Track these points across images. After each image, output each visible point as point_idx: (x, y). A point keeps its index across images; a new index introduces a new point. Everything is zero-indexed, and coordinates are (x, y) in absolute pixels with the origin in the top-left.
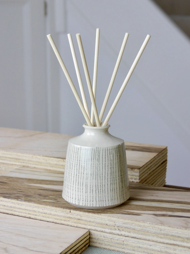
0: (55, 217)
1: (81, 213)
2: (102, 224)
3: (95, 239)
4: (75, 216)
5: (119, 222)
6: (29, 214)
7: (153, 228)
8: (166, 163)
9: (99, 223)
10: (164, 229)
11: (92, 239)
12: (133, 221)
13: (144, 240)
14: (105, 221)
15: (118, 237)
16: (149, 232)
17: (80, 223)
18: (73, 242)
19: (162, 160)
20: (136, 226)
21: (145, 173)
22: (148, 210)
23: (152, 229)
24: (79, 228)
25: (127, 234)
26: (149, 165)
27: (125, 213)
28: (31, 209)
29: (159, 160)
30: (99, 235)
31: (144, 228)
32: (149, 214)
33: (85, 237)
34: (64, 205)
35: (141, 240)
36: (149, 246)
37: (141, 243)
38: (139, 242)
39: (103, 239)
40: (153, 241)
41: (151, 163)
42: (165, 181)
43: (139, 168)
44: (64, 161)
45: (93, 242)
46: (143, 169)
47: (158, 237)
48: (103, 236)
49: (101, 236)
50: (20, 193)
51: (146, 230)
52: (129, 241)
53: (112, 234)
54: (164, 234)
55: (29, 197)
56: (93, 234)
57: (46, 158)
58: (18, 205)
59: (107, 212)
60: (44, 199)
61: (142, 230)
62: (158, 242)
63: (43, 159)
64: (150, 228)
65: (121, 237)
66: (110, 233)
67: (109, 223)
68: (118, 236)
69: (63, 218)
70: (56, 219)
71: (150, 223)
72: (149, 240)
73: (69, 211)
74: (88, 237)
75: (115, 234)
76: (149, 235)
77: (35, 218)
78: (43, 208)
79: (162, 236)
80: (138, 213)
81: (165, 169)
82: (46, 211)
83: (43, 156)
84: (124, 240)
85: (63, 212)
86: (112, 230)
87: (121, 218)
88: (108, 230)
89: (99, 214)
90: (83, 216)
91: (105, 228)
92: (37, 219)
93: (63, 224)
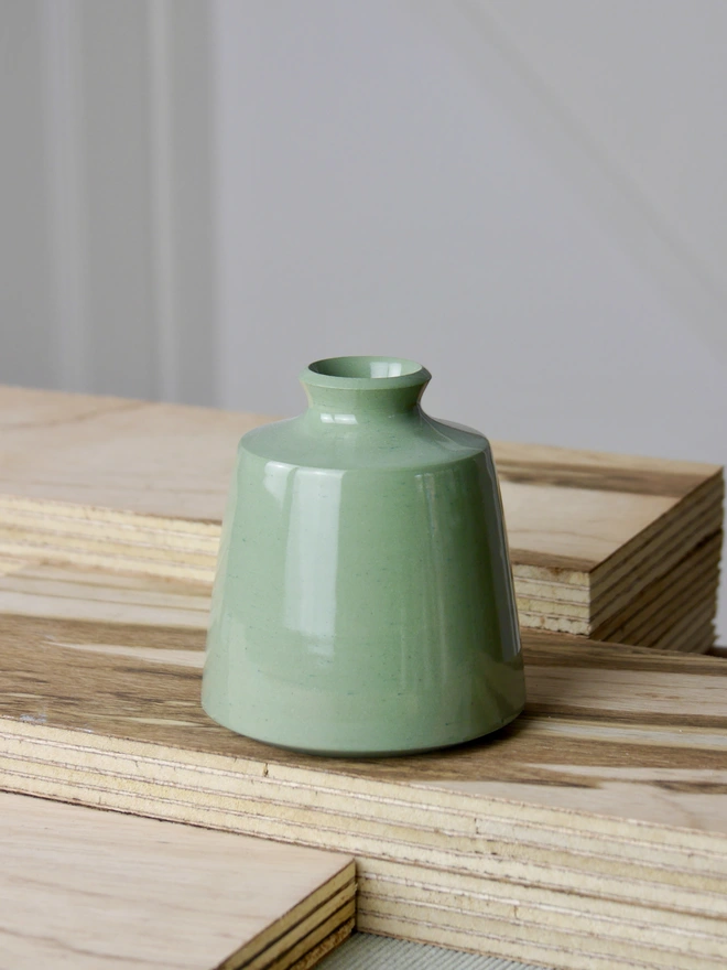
0: (195, 798)
1: (319, 779)
2: (414, 829)
3: (383, 897)
4: (288, 794)
5: (493, 819)
6: (70, 784)
7: (655, 846)
8: (719, 547)
9: (399, 826)
10: (707, 851)
11: (369, 900)
12: (561, 815)
13: (612, 900)
14: (428, 814)
15: (490, 887)
16: (636, 862)
17: (313, 827)
18: (279, 914)
19: (698, 530)
20: (575, 836)
21: (619, 589)
22: (632, 764)
23: (652, 849)
24: (309, 847)
25: (531, 874)
26: (636, 552)
27: (524, 776)
28: (79, 759)
29: (684, 529)
30: (404, 882)
31: (614, 849)
32: (635, 782)
33: (335, 889)
34: (237, 743)
35: (600, 903)
36: (637, 930)
37: (598, 917)
38: (587, 912)
39: (420, 897)
40: (654, 907)
41: (647, 543)
42: (713, 628)
43: (592, 566)
45: (375, 914)
46: (609, 574)
47: (677, 886)
48: (420, 885)
49: (409, 883)
50: (29, 686)
51: (620, 857)
52: (542, 907)
53: (461, 874)
54: (705, 875)
55: (72, 707)
56: (374, 876)
57: (151, 522)
58: (21, 741)
59: (441, 774)
60: (144, 713)
61: (604, 854)
63: (139, 530)
64: (641, 844)
65: (506, 889)
66: (451, 871)
67: (441, 821)
68: (489, 882)
69: (231, 804)
70: (197, 806)
71: (639, 825)
72: (633, 902)
73: (259, 767)
74: (350, 892)
75: (475, 877)
76: (635, 880)
77: (102, 802)
78: (136, 758)
79: (697, 883)
80: (585, 778)
81: (713, 575)
82: (150, 770)
83: (137, 514)
84: (517, 903)
85: (233, 774)
86: (461, 859)
87: (503, 800)
88: (444, 855)
89: (403, 783)
90: (328, 790)
91: (431, 850)
92: (108, 810)
93: (233, 832)
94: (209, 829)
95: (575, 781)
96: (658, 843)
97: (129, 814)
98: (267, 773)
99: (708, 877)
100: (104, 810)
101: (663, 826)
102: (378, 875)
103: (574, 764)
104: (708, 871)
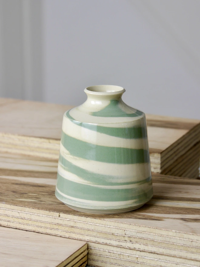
0: (37, 224)
1: (76, 218)
2: (106, 233)
3: (96, 255)
4: (66, 222)
5: (130, 230)
7: (181, 239)
9: (101, 232)
10: (197, 240)
11: (91, 256)
12: (152, 229)
13: (168, 256)
14: (110, 229)
15: (129, 252)
16: (175, 244)
17: (74, 233)
18: (63, 260)
19: (194, 140)
20: (156, 235)
21: (169, 159)
22: (174, 213)
23: (180, 239)
24: (73, 239)
25: (142, 247)
27: (140, 217)
29: (190, 140)
30: (102, 250)
31: (168, 239)
32: (174, 219)
33: (81, 252)
34: (50, 207)
35: (163, 257)
36: (175, 265)
37: (163, 261)
38: (160, 259)
39: (107, 254)
40: (181, 258)
41: (179, 144)
42: (199, 171)
43: (161, 151)
44: (50, 142)
45: (93, 260)
46: (166, 154)
47: (188, 251)
48: (108, 251)
49: (104, 250)
51: (170, 242)
52: (146, 258)
53: (120, 248)
54: (196, 247)
56: (93, 248)
57: (23, 138)
59: (114, 216)
60: (21, 197)
61: (165, 241)
62: (188, 258)
63: (19, 140)
64: (176, 238)
65: (134, 252)
66: (117, 247)
67: (116, 232)
68: (129, 250)
69: (48, 226)
70: (38, 226)
71: (176, 232)
72: (174, 256)
73: (57, 214)
74: (86, 253)
75: (125, 248)
76: (175, 249)
77: (8, 225)
78: (19, 211)
79: (194, 250)
80: (159, 217)
82: (23, 215)
83: (19, 135)
84: (138, 256)
85: (49, 216)
86: (120, 243)
87: (133, 224)
88: (115, 241)
89: (102, 219)
90: (79, 221)
91: (111, 240)
92: (10, 228)
93: (49, 234)
94: (42, 233)
95: (156, 218)
96: (181, 238)
97: (17, 229)
98: (60, 216)
99: (197, 248)
100: (9, 227)
101: (183, 232)
102: (94, 248)
103: (155, 213)
104: (197, 246)
